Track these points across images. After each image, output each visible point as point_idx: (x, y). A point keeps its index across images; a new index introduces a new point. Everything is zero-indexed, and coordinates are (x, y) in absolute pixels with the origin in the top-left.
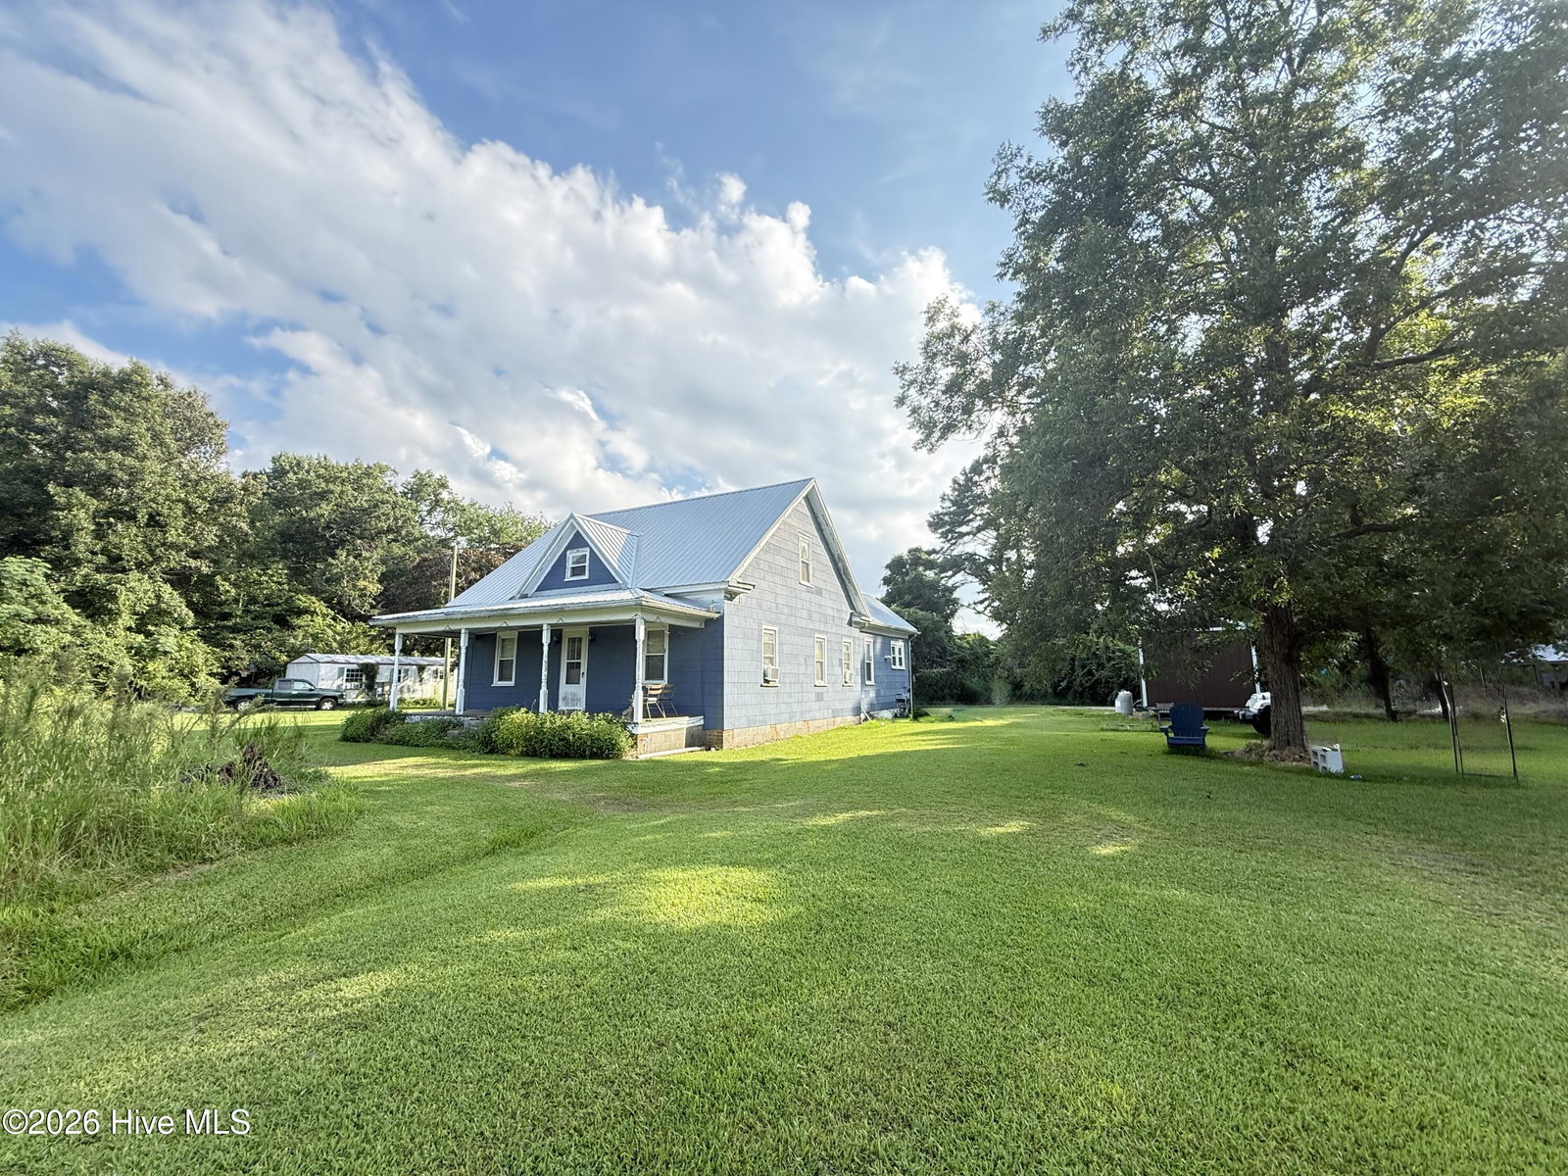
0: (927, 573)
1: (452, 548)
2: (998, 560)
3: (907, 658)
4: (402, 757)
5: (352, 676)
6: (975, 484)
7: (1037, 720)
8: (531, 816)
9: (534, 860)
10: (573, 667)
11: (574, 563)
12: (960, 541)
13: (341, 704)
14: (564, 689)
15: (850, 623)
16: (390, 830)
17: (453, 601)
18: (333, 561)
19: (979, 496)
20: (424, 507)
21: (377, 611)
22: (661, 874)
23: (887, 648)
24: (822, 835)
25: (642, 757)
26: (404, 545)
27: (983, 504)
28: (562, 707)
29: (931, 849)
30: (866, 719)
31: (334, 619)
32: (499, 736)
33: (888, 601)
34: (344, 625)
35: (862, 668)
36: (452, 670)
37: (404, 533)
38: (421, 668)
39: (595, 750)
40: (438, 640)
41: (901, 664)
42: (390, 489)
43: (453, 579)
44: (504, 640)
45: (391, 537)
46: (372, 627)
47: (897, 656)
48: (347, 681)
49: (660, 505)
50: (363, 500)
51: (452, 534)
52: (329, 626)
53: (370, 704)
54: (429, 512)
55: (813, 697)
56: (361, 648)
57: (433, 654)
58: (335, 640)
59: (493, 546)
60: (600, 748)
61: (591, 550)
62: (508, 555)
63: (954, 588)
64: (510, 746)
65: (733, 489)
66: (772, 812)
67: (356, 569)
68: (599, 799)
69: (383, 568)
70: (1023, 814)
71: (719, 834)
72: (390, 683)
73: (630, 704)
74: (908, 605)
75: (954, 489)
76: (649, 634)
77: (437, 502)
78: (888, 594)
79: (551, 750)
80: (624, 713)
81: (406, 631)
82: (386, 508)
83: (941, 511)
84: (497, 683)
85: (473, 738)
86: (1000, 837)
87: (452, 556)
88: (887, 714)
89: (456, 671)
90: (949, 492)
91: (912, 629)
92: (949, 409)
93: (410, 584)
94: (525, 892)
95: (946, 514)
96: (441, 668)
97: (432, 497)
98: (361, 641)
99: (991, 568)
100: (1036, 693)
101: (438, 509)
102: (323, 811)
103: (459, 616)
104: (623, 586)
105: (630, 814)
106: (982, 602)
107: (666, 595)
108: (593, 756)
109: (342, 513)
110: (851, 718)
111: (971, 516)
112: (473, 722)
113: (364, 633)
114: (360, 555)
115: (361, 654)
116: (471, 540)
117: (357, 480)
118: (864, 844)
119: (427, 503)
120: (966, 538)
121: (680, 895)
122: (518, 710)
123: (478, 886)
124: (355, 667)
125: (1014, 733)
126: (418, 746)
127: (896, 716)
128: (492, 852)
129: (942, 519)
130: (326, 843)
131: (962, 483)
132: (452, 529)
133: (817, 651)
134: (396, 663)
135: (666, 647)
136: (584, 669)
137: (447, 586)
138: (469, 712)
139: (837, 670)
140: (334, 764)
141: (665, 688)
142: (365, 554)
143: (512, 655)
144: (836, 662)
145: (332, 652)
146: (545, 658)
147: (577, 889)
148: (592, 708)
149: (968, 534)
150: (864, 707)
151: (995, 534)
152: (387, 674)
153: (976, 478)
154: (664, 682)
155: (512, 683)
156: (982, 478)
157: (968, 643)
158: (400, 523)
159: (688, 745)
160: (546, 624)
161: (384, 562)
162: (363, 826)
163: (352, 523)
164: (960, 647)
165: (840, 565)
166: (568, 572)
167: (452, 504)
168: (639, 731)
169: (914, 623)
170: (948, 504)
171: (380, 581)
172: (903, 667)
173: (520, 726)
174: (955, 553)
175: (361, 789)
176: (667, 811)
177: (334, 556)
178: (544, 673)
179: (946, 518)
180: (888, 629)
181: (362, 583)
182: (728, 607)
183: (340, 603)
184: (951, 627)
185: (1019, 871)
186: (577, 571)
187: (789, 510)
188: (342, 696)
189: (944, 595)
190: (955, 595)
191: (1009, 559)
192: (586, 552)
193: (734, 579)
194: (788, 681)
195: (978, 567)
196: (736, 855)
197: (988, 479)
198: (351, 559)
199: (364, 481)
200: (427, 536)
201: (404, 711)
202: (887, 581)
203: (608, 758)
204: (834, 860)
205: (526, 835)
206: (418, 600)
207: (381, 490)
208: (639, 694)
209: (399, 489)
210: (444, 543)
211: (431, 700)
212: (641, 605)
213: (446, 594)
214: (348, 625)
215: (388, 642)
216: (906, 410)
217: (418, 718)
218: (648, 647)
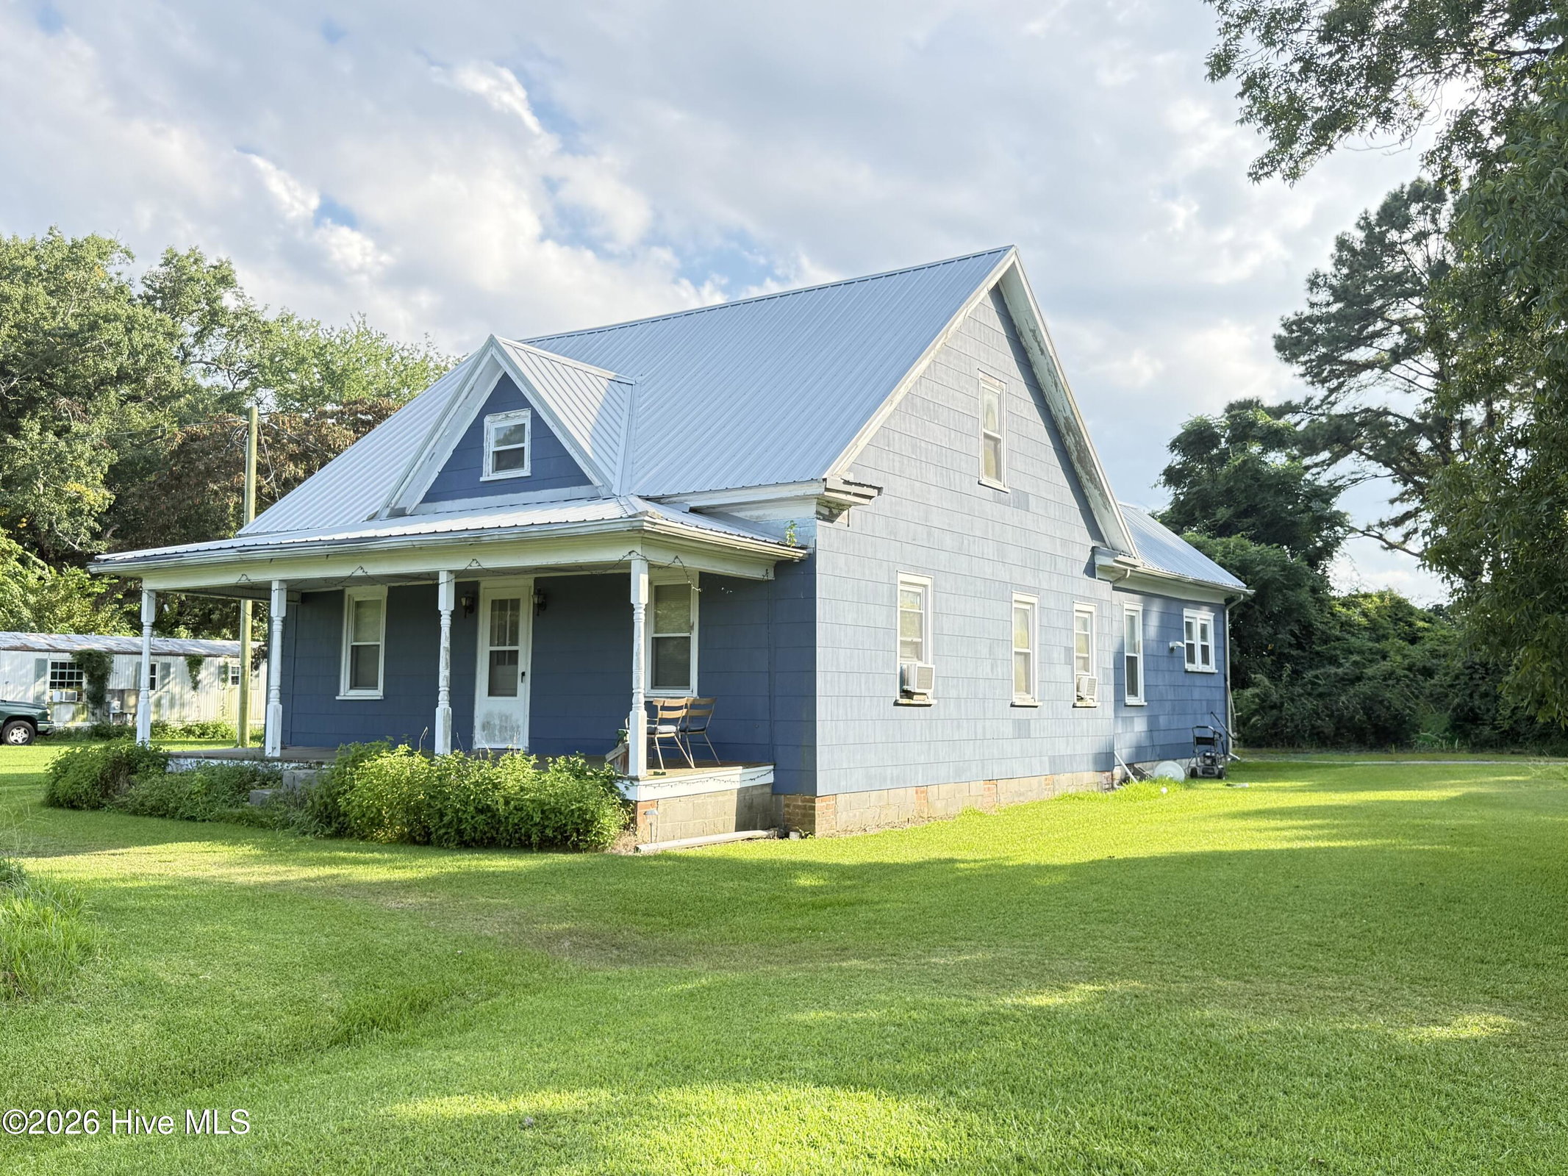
0: (1272, 455)
1: (248, 413)
2: (1438, 426)
3: (1220, 647)
4: (164, 841)
5: (63, 676)
6: (1391, 249)
7: (1524, 789)
8: (422, 967)
9: (430, 1058)
10: (502, 660)
11: (499, 443)
12: (1352, 382)
13: (44, 733)
14: (485, 705)
15: (1091, 570)
16: (146, 987)
17: (253, 523)
18: (15, 443)
19: (1398, 278)
20: (188, 328)
21: (104, 545)
22: (691, 1099)
23: (1173, 625)
24: (1034, 1028)
25: (646, 849)
26: (151, 407)
27: (1408, 295)
28: (480, 742)
29: (1282, 1069)
30: (1125, 780)
31: (23, 561)
32: (353, 803)
33: (1178, 520)
34: (40, 572)
35: (1117, 668)
36: (256, 666)
37: (150, 381)
38: (195, 662)
39: (549, 832)
40: (226, 604)
41: (1205, 660)
42: (120, 290)
43: (251, 479)
44: (359, 604)
45: (125, 390)
46: (95, 577)
47: (1198, 643)
48: (53, 685)
49: (676, 316)
50: (68, 316)
51: (246, 383)
52: (14, 576)
53: (99, 733)
54: (200, 338)
55: (1008, 729)
56: (76, 620)
57: (216, 632)
58: (26, 603)
59: (329, 407)
60: (560, 829)
61: (536, 418)
62: (361, 428)
63: (1335, 490)
64: (377, 822)
65: (833, 278)
66: (922, 974)
67: (60, 458)
68: (558, 936)
69: (111, 457)
70: (1495, 999)
71: (811, 1016)
72: (137, 691)
73: (621, 738)
74: (1224, 530)
75: (1339, 262)
76: (659, 593)
77: (213, 317)
78: (1178, 506)
79: (460, 833)
80: (610, 757)
81: (162, 585)
82: (114, 331)
83: (1307, 312)
84: (347, 692)
85: (300, 805)
86: (1439, 1048)
87: (248, 428)
88: (1174, 769)
89: (263, 667)
90: (1327, 267)
91: (1232, 582)
92: (1333, 75)
93: (166, 489)
94: (413, 1123)
95: (1319, 320)
96: (234, 663)
97: (203, 305)
98: (76, 607)
99: (1424, 445)
100: (1523, 728)
101: (217, 331)
102: (17, 946)
103: (268, 555)
104: (604, 492)
105: (625, 968)
106: (1398, 522)
107: (694, 510)
108: (547, 845)
109: (28, 343)
110: (1090, 777)
111: (1380, 325)
112: (301, 773)
113: (81, 588)
114: (67, 429)
115: (78, 631)
116: (283, 397)
117: (55, 272)
118: (1128, 1053)
119: (196, 315)
120: (1366, 376)
121: (733, 1145)
122: (394, 746)
123: (322, 1107)
124: (66, 658)
125: (1472, 818)
126: (192, 819)
127: (1193, 774)
128: (344, 1039)
129: (1308, 332)
130: (24, 1009)
131: (1358, 246)
132: (245, 373)
133: (1017, 631)
134: (146, 652)
135: (695, 618)
136: (524, 664)
137: (241, 492)
138: (293, 751)
139: (1061, 672)
140: (35, 853)
141: (693, 706)
142: (77, 427)
143: (376, 637)
144: (1058, 655)
145: (21, 627)
146: (445, 642)
147: (518, 1122)
148: (542, 746)
149: (1369, 365)
150: (1122, 754)
151: (1435, 366)
152: (130, 671)
153: (1393, 235)
154: (690, 694)
155: (377, 694)
156: (1407, 235)
157: (1364, 614)
158: (143, 360)
159: (741, 826)
160: (444, 569)
161: (113, 442)
162: (93, 978)
163: (48, 362)
164: (1347, 625)
165: (1070, 441)
166: (488, 463)
167: (244, 320)
168: (641, 793)
169: (1240, 570)
170: (1324, 296)
171: (108, 483)
172: (1211, 668)
173: (395, 783)
174: (1339, 409)
175: (87, 903)
176: (699, 965)
177: (16, 431)
178: (444, 673)
179: (1320, 329)
180: (1178, 583)
181: (72, 488)
182: (825, 537)
183: (32, 527)
184: (1324, 579)
185: (1487, 1125)
186: (507, 459)
187: (959, 320)
188: (44, 716)
189: (1308, 509)
190: (1339, 504)
191: (1468, 422)
192: (523, 417)
193: (837, 473)
194: (953, 693)
195: (1391, 443)
196: (848, 1063)
197: (1421, 237)
198: (51, 436)
199: (70, 275)
200: (197, 389)
201: (165, 748)
202: (1172, 476)
203: (576, 849)
204: (1065, 1084)
205: (412, 1007)
206: (183, 522)
207: (101, 291)
208: (639, 718)
209: (139, 289)
210: (231, 401)
211: (216, 727)
212: (641, 530)
213: (240, 509)
214: (50, 573)
215: (127, 607)
216: (1233, 83)
217: (189, 764)
218: (656, 620)
